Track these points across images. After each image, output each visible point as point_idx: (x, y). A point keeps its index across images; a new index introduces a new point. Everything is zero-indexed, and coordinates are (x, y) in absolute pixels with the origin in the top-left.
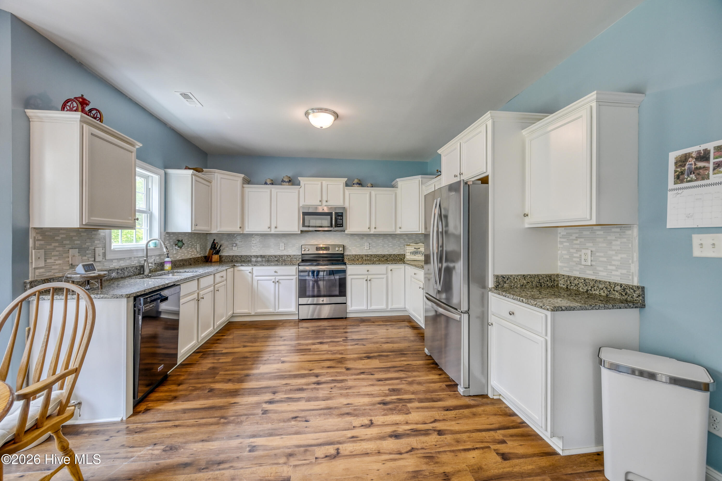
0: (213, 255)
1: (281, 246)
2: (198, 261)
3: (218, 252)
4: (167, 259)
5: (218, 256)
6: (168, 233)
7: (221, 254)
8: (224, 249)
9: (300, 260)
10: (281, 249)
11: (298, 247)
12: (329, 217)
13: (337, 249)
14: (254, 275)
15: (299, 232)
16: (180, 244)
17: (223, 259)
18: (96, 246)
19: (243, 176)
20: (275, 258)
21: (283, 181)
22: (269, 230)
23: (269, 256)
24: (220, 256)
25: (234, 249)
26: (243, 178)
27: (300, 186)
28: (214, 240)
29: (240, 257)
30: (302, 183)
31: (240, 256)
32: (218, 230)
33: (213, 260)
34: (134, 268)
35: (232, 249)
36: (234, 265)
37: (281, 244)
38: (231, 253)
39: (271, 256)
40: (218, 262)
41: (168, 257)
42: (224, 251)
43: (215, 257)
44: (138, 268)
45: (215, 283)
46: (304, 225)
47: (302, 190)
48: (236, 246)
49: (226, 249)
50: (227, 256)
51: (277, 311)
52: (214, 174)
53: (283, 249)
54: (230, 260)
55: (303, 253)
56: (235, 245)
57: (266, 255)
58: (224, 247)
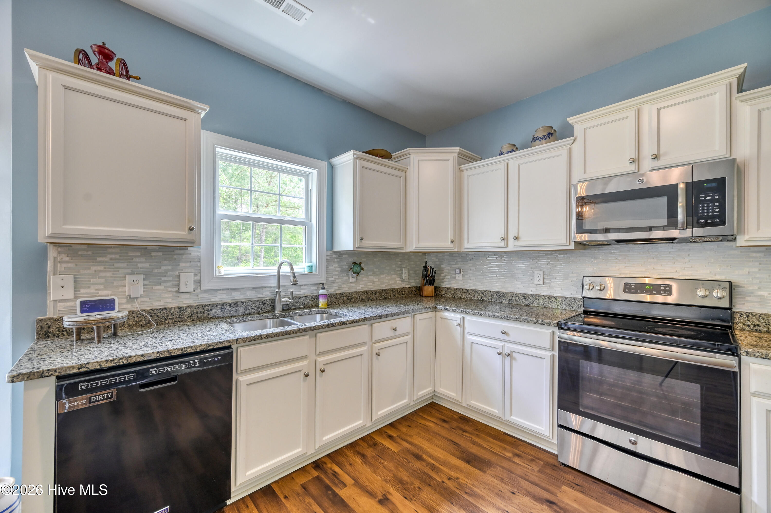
0: (425, 285)
1: (536, 276)
2: (403, 294)
3: (431, 282)
4: (321, 292)
5: (433, 287)
6: (336, 252)
7: (442, 284)
8: (444, 277)
9: (581, 310)
10: (536, 282)
11: (575, 279)
12: (664, 200)
13: (701, 292)
14: (466, 331)
15: (572, 247)
16: (357, 269)
17: (443, 293)
18: (183, 270)
19: (457, 149)
20: (524, 301)
21: (535, 139)
22: (503, 244)
23: (513, 295)
24: (436, 288)
25: (457, 278)
26: (459, 154)
27: (573, 138)
28: (426, 263)
29: (465, 293)
30: (578, 130)
31: (465, 289)
32: (414, 247)
33: (425, 293)
34: (257, 303)
35: (455, 277)
36: (436, 308)
37: (536, 272)
38: (454, 285)
39: (516, 295)
40: (432, 297)
41: (323, 288)
42: (445, 280)
43: (429, 290)
44: (268, 303)
45: (373, 341)
46: (581, 229)
47: (577, 148)
48: (460, 273)
49: (447, 277)
50: (448, 288)
51: (507, 417)
52: (409, 156)
53: (541, 282)
54: (451, 296)
55: (585, 295)
56: (457, 271)
57: (506, 293)
58: (445, 274)
